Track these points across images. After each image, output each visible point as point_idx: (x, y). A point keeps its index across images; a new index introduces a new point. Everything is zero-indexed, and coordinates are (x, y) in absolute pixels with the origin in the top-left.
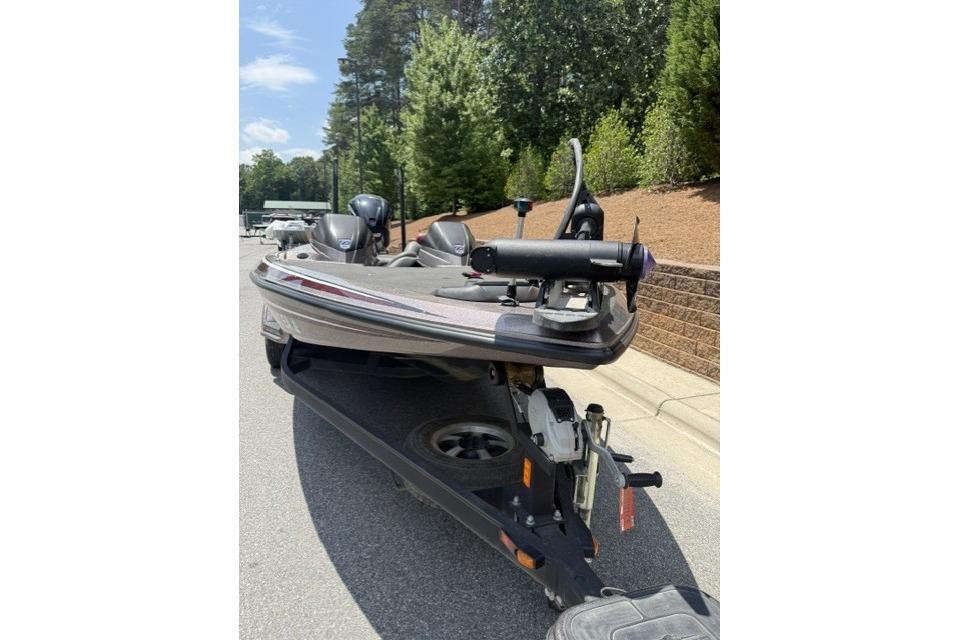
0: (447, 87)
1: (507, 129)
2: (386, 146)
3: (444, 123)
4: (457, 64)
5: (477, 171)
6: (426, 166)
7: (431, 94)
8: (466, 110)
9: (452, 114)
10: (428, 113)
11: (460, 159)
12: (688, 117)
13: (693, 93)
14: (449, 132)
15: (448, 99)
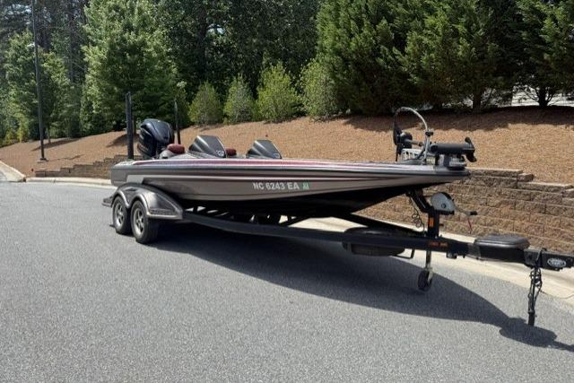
0: (128, 28)
1: (179, 65)
2: (46, 68)
3: (128, 57)
4: (136, 10)
5: (159, 97)
6: (111, 92)
7: (114, 31)
8: (148, 48)
9: (136, 49)
10: (112, 46)
11: (143, 86)
12: (344, 75)
13: (346, 61)
14: (133, 65)
15: (132, 38)
